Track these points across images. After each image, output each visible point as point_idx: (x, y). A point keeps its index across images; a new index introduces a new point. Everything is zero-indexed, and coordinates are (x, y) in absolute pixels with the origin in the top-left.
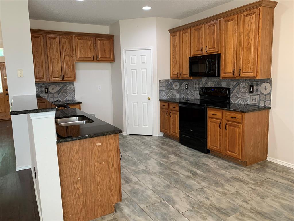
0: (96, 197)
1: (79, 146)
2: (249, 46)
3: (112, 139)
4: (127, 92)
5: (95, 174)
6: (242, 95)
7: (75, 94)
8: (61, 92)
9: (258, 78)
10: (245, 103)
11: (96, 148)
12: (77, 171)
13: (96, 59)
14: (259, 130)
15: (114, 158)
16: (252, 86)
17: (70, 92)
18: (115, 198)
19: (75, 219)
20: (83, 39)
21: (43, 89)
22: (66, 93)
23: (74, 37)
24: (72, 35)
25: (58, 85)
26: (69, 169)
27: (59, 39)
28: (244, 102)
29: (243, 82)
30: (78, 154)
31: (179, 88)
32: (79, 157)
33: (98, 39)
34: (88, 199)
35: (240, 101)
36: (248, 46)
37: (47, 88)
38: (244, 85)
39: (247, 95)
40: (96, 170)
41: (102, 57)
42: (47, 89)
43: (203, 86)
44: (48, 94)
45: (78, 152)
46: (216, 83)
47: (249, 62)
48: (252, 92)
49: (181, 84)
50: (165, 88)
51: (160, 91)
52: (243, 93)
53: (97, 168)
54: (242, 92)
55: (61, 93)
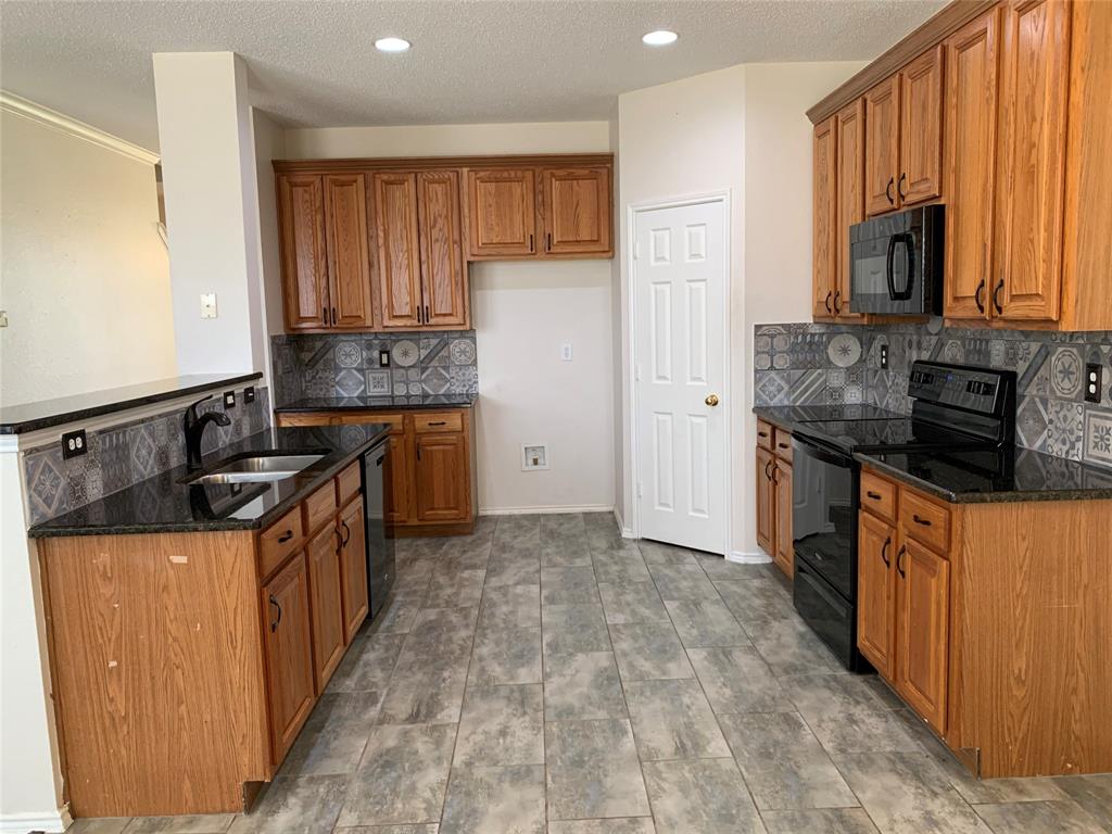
0: (175, 740)
1: (111, 555)
2: (1032, 162)
3: (228, 548)
4: (636, 372)
5: (167, 659)
6: (1058, 409)
7: (479, 373)
8: (432, 364)
9: (1064, 327)
10: (1067, 452)
11: (171, 573)
12: (106, 638)
13: (541, 247)
14: (1079, 605)
15: (238, 618)
16: (1097, 369)
17: (460, 367)
18: (246, 760)
19: (101, 795)
20: (497, 181)
21: (376, 354)
22: (446, 368)
23: (465, 174)
24: (461, 167)
25: (423, 342)
26: (82, 626)
27: (414, 186)
28: (1065, 448)
29: (1063, 342)
30: (107, 583)
31: (862, 360)
32: (113, 594)
33: (553, 175)
34: (147, 741)
35: (1050, 441)
36: (1029, 161)
37: (389, 348)
38: (1067, 361)
39: (1077, 413)
40: (171, 649)
41: (565, 239)
42: (388, 353)
43: (931, 356)
44: (391, 370)
45: (109, 575)
46: (970, 344)
47: (1032, 241)
48: (1096, 398)
49: (866, 345)
50: (782, 362)
51: (756, 371)
52: (1061, 398)
53: (175, 639)
54: (1059, 394)
55: (430, 370)
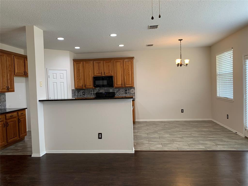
7: (6, 103)
16: (127, 91)
17: (3, 102)
33: (26, 60)
38: (122, 90)
43: (97, 92)
46: (106, 90)
48: (127, 93)
52: (122, 94)
